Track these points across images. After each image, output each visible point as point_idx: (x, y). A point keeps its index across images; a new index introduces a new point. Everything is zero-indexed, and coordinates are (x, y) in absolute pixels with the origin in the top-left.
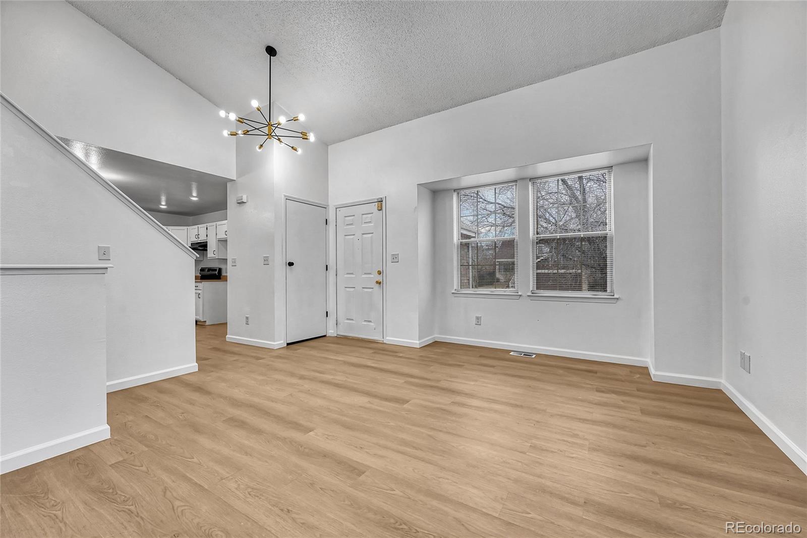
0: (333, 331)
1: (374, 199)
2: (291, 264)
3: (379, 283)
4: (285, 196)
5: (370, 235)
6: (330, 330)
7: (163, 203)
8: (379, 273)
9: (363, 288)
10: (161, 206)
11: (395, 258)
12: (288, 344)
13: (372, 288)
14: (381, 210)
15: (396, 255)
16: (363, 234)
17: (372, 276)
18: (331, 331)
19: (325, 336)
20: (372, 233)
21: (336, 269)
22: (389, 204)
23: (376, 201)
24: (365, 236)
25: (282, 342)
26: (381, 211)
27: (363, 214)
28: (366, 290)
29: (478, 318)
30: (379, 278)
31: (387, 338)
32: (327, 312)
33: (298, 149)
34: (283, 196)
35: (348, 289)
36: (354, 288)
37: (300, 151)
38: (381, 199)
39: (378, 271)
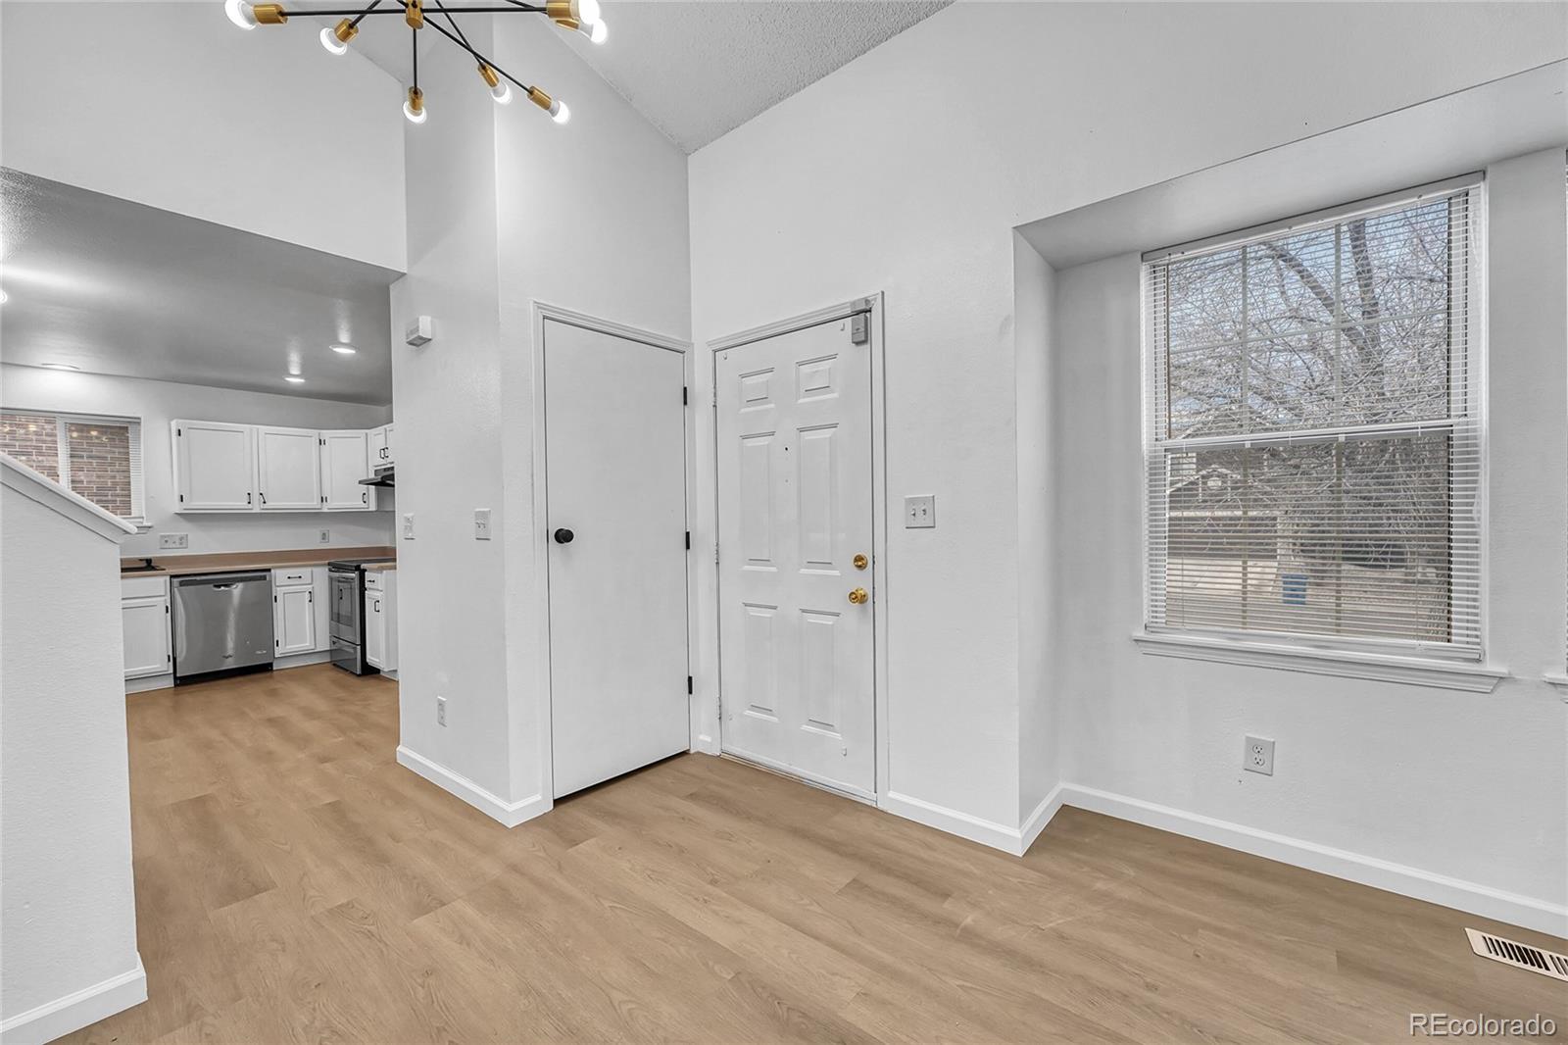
0: (709, 739)
1: (842, 306)
2: (564, 537)
3: (858, 598)
4: (539, 306)
5: (827, 433)
6: (701, 733)
7: (295, 370)
8: (860, 562)
9: (804, 611)
10: (288, 379)
11: (920, 513)
12: (557, 802)
13: (837, 615)
14: (864, 342)
15: (924, 500)
16: (801, 430)
17: (836, 573)
18: (701, 737)
19: (684, 753)
20: (834, 426)
21: (717, 544)
22: (897, 321)
23: (848, 311)
24: (808, 436)
25: (538, 797)
26: (867, 347)
27: (800, 364)
28: (812, 619)
29: (1255, 747)
30: (861, 582)
31: (892, 794)
32: (690, 679)
33: (553, 104)
34: (531, 306)
35: (754, 612)
36: (775, 608)
37: (563, 115)
38: (867, 301)
39: (858, 559)
